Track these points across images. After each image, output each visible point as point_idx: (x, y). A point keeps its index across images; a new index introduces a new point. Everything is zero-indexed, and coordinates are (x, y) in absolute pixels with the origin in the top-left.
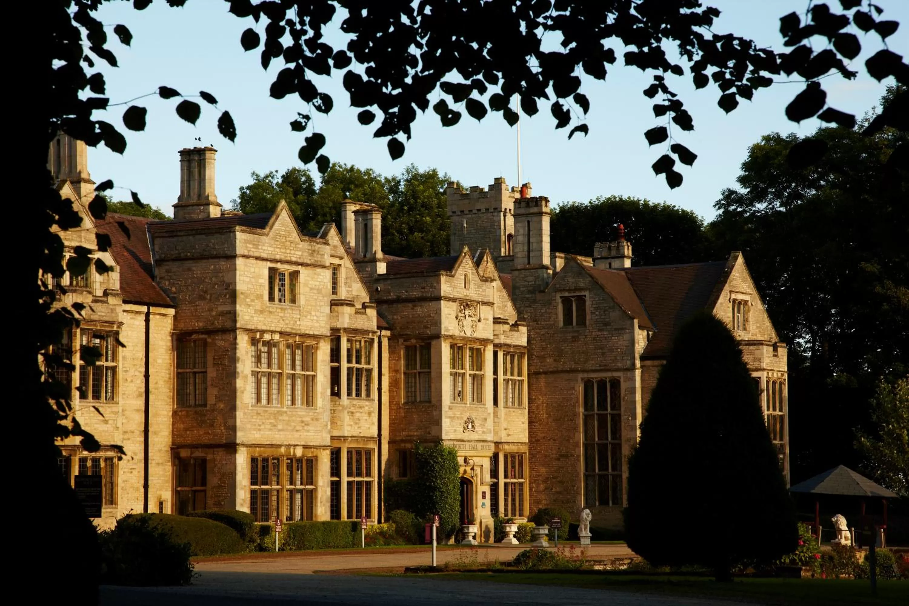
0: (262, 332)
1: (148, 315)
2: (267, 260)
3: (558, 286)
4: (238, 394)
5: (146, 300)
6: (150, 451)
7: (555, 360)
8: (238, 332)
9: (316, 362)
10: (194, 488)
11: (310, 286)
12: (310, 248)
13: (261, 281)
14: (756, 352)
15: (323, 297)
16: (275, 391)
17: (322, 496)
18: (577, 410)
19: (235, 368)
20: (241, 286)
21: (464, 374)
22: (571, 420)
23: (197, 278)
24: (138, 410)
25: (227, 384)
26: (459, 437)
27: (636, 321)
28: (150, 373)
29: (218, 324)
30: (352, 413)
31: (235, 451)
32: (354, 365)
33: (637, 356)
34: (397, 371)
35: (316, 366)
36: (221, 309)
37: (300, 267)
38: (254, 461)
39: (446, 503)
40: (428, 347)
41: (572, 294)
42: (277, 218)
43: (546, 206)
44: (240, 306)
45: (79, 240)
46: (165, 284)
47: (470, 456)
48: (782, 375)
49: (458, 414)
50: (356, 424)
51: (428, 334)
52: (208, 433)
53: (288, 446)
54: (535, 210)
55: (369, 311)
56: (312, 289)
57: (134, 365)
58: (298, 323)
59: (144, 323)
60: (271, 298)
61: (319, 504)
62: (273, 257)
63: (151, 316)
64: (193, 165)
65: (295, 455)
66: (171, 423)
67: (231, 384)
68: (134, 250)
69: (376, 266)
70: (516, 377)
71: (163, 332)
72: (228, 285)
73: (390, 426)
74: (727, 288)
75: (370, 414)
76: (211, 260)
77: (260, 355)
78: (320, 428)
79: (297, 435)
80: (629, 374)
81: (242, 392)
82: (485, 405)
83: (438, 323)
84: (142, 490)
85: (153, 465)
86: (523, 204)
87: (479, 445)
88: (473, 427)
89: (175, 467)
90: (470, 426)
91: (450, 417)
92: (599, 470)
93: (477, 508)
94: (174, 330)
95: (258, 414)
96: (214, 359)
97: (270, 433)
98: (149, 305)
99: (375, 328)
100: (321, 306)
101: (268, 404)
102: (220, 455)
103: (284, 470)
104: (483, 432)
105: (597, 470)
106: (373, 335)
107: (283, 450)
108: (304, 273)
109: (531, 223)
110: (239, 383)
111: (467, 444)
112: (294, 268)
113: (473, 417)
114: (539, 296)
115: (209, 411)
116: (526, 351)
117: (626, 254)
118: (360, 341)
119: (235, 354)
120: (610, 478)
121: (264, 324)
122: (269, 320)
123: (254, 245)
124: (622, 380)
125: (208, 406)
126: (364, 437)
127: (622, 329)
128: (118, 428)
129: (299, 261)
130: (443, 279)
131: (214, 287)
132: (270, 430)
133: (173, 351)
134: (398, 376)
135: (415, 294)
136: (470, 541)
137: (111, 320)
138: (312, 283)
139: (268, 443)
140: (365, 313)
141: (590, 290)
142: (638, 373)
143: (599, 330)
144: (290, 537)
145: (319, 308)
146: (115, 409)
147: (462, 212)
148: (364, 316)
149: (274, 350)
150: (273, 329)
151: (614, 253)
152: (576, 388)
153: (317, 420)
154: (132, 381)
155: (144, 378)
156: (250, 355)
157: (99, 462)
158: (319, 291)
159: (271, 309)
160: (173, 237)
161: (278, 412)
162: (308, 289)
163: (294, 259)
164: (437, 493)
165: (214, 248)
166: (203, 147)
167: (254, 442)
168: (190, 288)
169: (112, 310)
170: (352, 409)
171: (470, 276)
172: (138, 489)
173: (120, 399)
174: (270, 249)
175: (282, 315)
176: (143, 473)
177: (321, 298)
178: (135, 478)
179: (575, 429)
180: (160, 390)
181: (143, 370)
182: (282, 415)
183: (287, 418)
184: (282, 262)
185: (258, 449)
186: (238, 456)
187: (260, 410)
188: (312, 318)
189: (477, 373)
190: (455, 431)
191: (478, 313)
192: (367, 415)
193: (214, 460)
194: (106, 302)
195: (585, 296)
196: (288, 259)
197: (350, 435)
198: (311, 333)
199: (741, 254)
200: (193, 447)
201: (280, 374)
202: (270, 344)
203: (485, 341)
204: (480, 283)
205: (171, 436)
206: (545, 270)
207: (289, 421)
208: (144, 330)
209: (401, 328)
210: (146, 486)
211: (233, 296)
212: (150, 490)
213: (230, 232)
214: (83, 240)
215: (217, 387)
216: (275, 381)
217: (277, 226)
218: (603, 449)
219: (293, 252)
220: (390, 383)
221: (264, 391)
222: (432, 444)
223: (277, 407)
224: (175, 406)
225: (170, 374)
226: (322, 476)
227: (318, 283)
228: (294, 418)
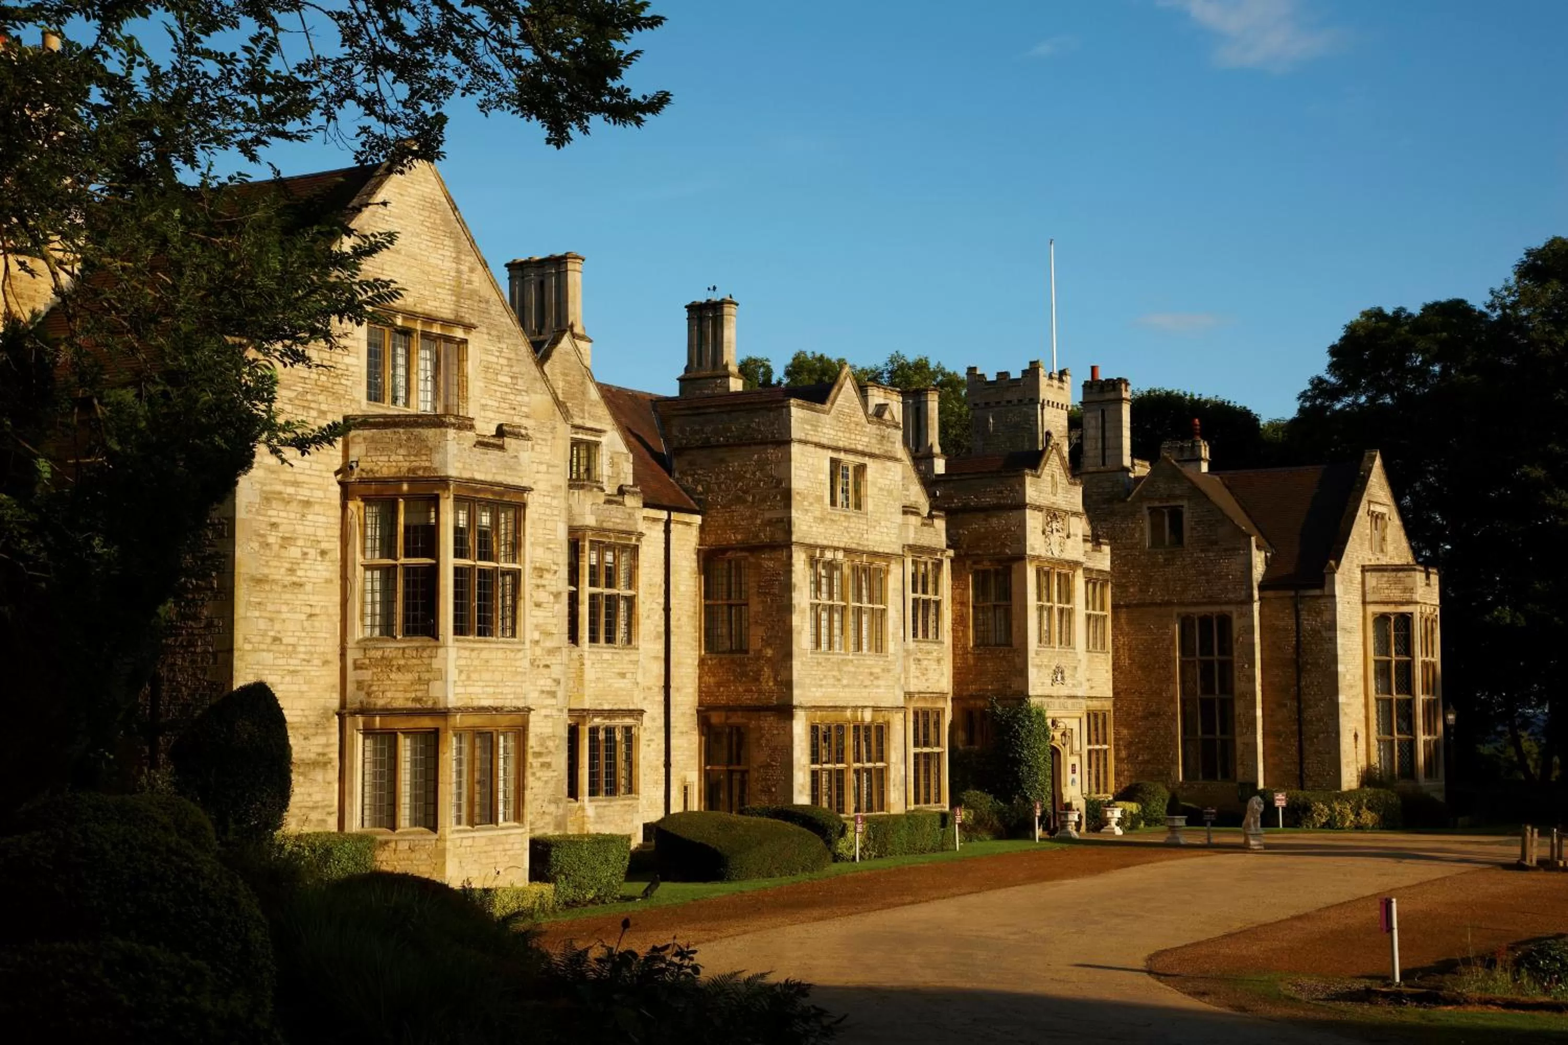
0: (823, 548)
1: (668, 523)
2: (829, 448)
3: (1144, 493)
4: (795, 636)
5: (665, 502)
6: (672, 715)
7: (1141, 591)
8: (794, 548)
9: (886, 590)
10: (731, 768)
11: (879, 485)
12: (878, 432)
13: (821, 477)
14: (1407, 580)
15: (895, 501)
16: (837, 631)
17: (895, 776)
18: (1172, 655)
19: (791, 599)
20: (797, 484)
21: (1051, 608)
22: (1163, 667)
23: (734, 472)
24: (656, 658)
25: (778, 621)
26: (1047, 692)
27: (1253, 539)
28: (671, 606)
29: (764, 537)
30: (919, 660)
31: (791, 717)
32: (919, 595)
33: (1255, 585)
34: (963, 604)
35: (886, 597)
36: (768, 515)
37: (867, 458)
38: (814, 729)
39: (1036, 781)
40: (1008, 572)
41: (1165, 504)
42: (839, 390)
43: (1126, 390)
44: (796, 510)
45: (581, 415)
46: (687, 481)
47: (1060, 717)
48: (1435, 610)
49: (1046, 661)
50: (924, 675)
51: (1007, 554)
52: (751, 691)
53: (856, 708)
54: (1112, 395)
55: (936, 521)
56: (881, 489)
57: (651, 594)
58: (865, 536)
59: (662, 535)
60: (833, 503)
61: (892, 788)
62: (835, 444)
63: (672, 526)
64: (705, 324)
65: (863, 720)
66: (697, 675)
67: (784, 622)
68: (641, 435)
69: (933, 463)
70: (1098, 612)
71: (686, 548)
72: (779, 482)
73: (954, 677)
74: (1365, 498)
75: (939, 661)
76: (753, 447)
77: (820, 581)
78: (891, 683)
79: (865, 692)
80: (1245, 608)
81: (800, 633)
82: (1074, 648)
83: (1021, 538)
84: (663, 770)
85: (676, 734)
86: (1096, 389)
87: (1070, 701)
88: (1063, 678)
89: (703, 738)
90: (1059, 678)
91: (1037, 666)
92: (1203, 732)
93: (1066, 786)
94: (700, 545)
95: (819, 664)
96: (760, 587)
97: (833, 690)
98: (669, 509)
99: (944, 546)
100: (891, 513)
101: (830, 649)
102: (769, 722)
103: (849, 741)
104: (1074, 685)
105: (1200, 733)
106: (941, 555)
107: (849, 713)
108: (873, 467)
109: (1106, 413)
110: (796, 620)
111: (1057, 701)
112: (860, 460)
113: (1063, 665)
114: (1118, 506)
115: (752, 659)
116: (1109, 577)
117: (1203, 455)
118: (926, 564)
119: (790, 578)
120: (1218, 742)
121: (825, 538)
122: (831, 532)
123: (812, 425)
124: (1235, 616)
125: (751, 653)
126: (933, 693)
127: (1235, 549)
128: (638, 683)
129: (867, 450)
130: (1028, 480)
131: (758, 485)
132: (834, 686)
133: (700, 574)
134: (965, 610)
135: (988, 500)
136: (1069, 833)
137: (628, 529)
138: (882, 482)
139: (831, 704)
140: (932, 525)
141: (1189, 499)
142: (1256, 606)
143: (1202, 551)
144: (869, 838)
145: (889, 516)
146: (634, 657)
147: (987, 404)
148: (932, 529)
149: (836, 574)
150: (836, 544)
151: (1187, 455)
152: (1171, 626)
153: (889, 671)
154: (648, 617)
155: (663, 613)
156: (808, 580)
157: (614, 733)
158: (890, 492)
159: (833, 517)
160: (699, 415)
161: (843, 660)
162: (876, 490)
163: (860, 448)
164: (1025, 769)
165: (760, 431)
166: (718, 300)
167: (814, 704)
168: (723, 486)
169: (629, 514)
170: (919, 656)
171: (1058, 477)
172: (657, 769)
173: (641, 642)
174: (832, 432)
175: (845, 524)
176: (663, 746)
177: (892, 502)
178: (653, 754)
179: (1170, 679)
180: (684, 629)
181: (662, 600)
182: (847, 665)
183: (853, 669)
184: (846, 451)
185: (819, 713)
186: (795, 722)
187: (821, 658)
188: (882, 530)
189: (1066, 606)
190: (1043, 683)
191: (1066, 527)
192: (936, 663)
193: (761, 728)
194: (622, 504)
195: (1182, 506)
196: (853, 446)
197: (916, 691)
198: (881, 550)
199: (1378, 454)
200: (729, 709)
201: (844, 608)
202: (831, 566)
203: (1075, 564)
204: (1069, 487)
205: (697, 695)
206: (1125, 473)
207: (855, 673)
208: (663, 545)
209: (968, 546)
210: (667, 765)
211: (787, 496)
212: (672, 770)
213: (784, 407)
214: (587, 415)
215: (761, 625)
216: (836, 617)
217: (840, 400)
218: (1207, 706)
219: (858, 438)
220: (953, 619)
221: (824, 631)
222: (1015, 702)
223: (841, 654)
224: (703, 652)
225: (695, 607)
226: (895, 748)
227: (888, 482)
228: (861, 670)
